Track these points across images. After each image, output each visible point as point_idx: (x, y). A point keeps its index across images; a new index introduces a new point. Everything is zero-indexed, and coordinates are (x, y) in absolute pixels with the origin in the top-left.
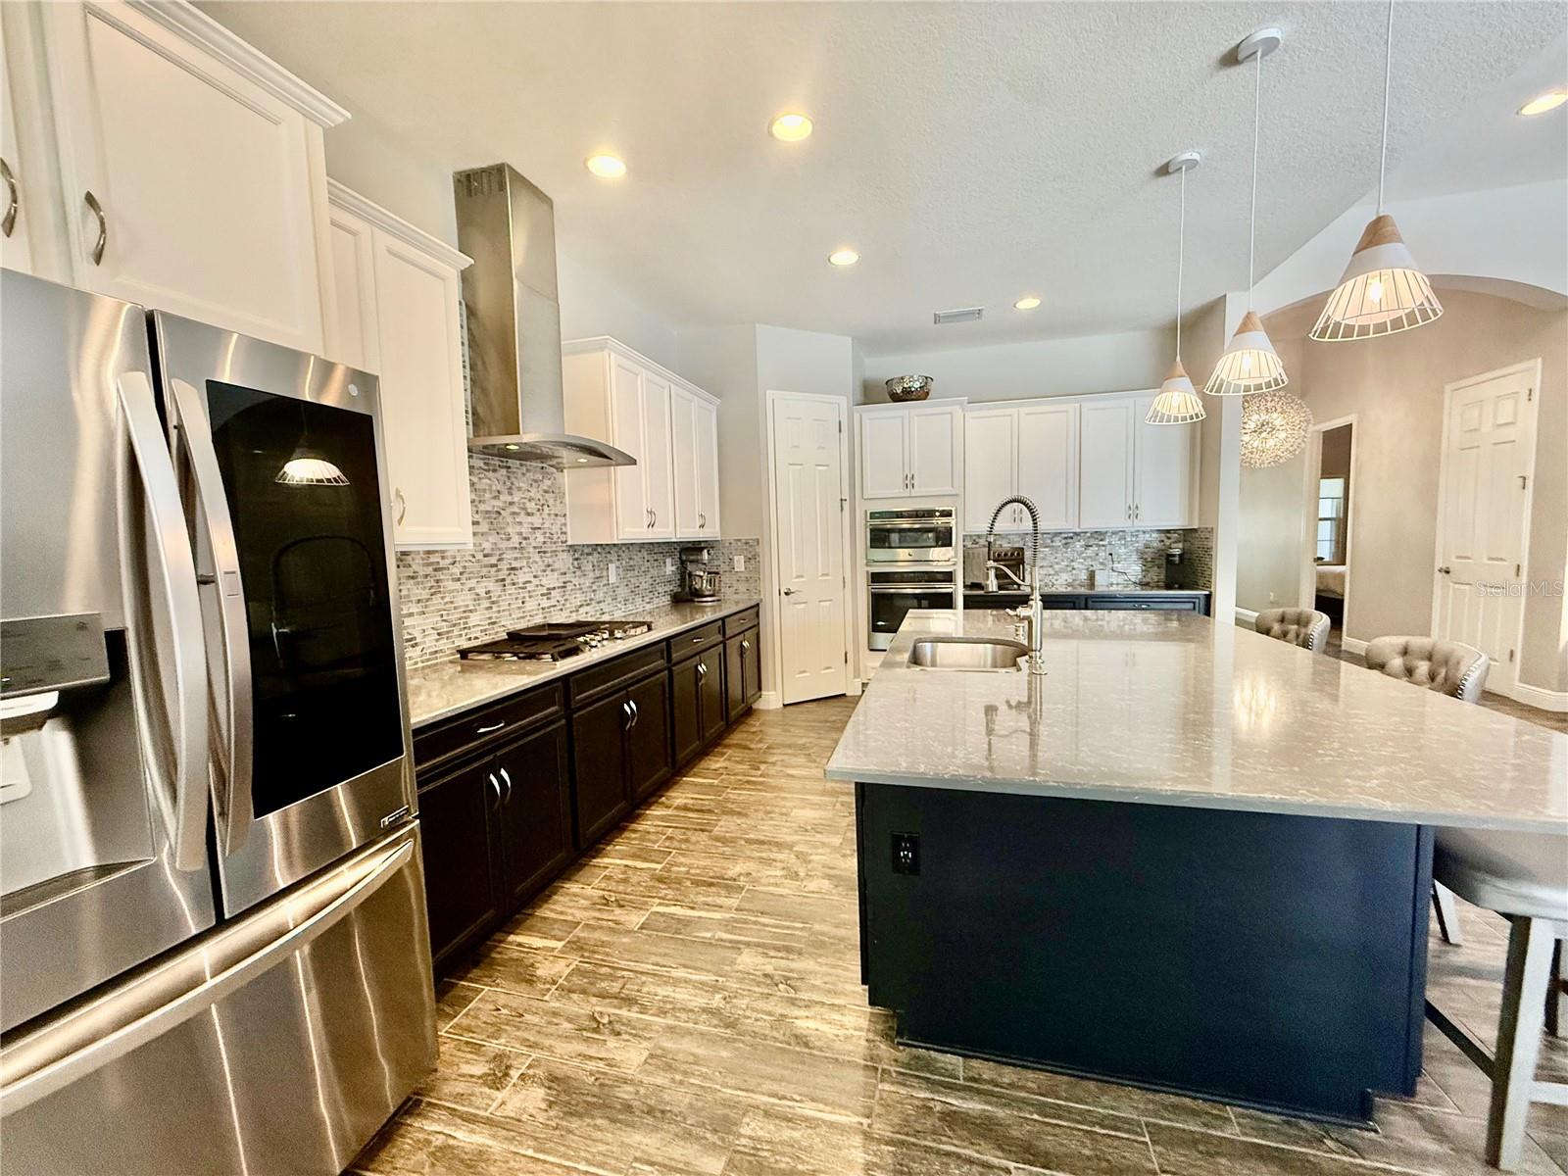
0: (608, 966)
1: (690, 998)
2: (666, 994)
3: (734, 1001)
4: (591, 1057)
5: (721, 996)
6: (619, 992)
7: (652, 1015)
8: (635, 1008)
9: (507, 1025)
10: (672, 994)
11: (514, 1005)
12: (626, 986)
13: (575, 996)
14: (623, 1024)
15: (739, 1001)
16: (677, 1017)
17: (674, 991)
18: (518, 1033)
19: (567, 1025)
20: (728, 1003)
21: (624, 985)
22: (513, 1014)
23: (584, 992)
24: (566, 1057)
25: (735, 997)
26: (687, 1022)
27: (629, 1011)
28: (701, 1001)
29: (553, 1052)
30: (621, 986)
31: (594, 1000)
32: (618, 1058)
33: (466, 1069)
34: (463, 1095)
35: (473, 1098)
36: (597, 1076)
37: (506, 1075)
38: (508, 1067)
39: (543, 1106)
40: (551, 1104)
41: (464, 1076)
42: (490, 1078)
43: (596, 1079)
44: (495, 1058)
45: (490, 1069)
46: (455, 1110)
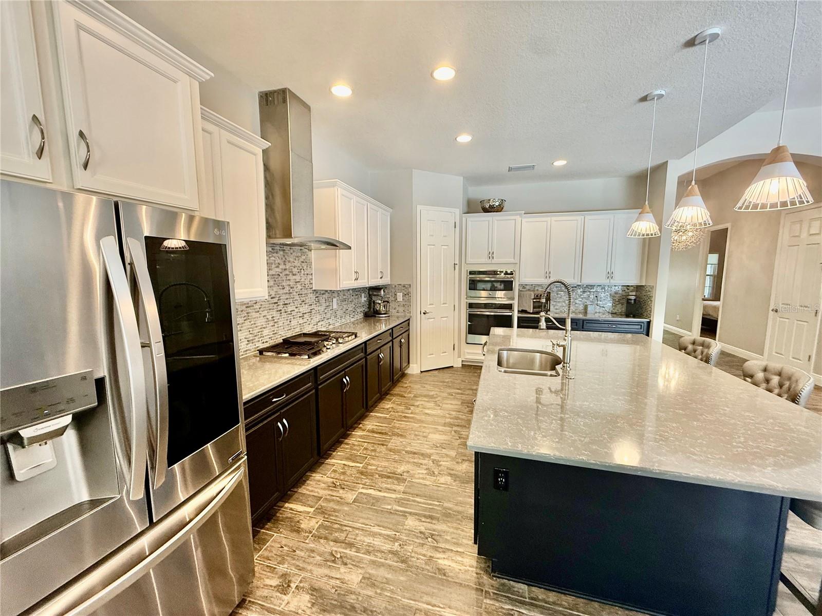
0: (338, 524)
1: (382, 544)
2: (369, 541)
3: (405, 547)
4: (332, 577)
5: (398, 544)
6: (345, 540)
7: (362, 553)
8: (354, 550)
9: (287, 556)
10: (372, 542)
11: (291, 545)
12: (349, 536)
13: (322, 541)
14: (348, 559)
15: (409, 548)
16: (375, 555)
17: (373, 540)
18: (294, 562)
19: (318, 558)
20: (402, 548)
21: (347, 535)
22: (291, 550)
23: (326, 538)
24: (319, 577)
25: (406, 545)
26: (380, 558)
27: (351, 550)
28: (387, 547)
29: (312, 573)
30: (346, 535)
31: (332, 543)
32: (346, 579)
33: (268, 582)
34: (267, 597)
35: (272, 599)
36: (336, 588)
37: (289, 586)
38: (290, 581)
39: (309, 605)
40: (313, 604)
41: (267, 585)
42: (280, 588)
43: (336, 590)
44: (282, 575)
45: (280, 582)
46: (263, 605)
